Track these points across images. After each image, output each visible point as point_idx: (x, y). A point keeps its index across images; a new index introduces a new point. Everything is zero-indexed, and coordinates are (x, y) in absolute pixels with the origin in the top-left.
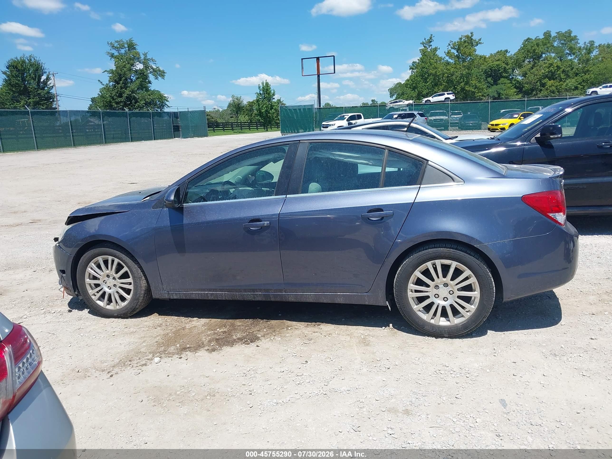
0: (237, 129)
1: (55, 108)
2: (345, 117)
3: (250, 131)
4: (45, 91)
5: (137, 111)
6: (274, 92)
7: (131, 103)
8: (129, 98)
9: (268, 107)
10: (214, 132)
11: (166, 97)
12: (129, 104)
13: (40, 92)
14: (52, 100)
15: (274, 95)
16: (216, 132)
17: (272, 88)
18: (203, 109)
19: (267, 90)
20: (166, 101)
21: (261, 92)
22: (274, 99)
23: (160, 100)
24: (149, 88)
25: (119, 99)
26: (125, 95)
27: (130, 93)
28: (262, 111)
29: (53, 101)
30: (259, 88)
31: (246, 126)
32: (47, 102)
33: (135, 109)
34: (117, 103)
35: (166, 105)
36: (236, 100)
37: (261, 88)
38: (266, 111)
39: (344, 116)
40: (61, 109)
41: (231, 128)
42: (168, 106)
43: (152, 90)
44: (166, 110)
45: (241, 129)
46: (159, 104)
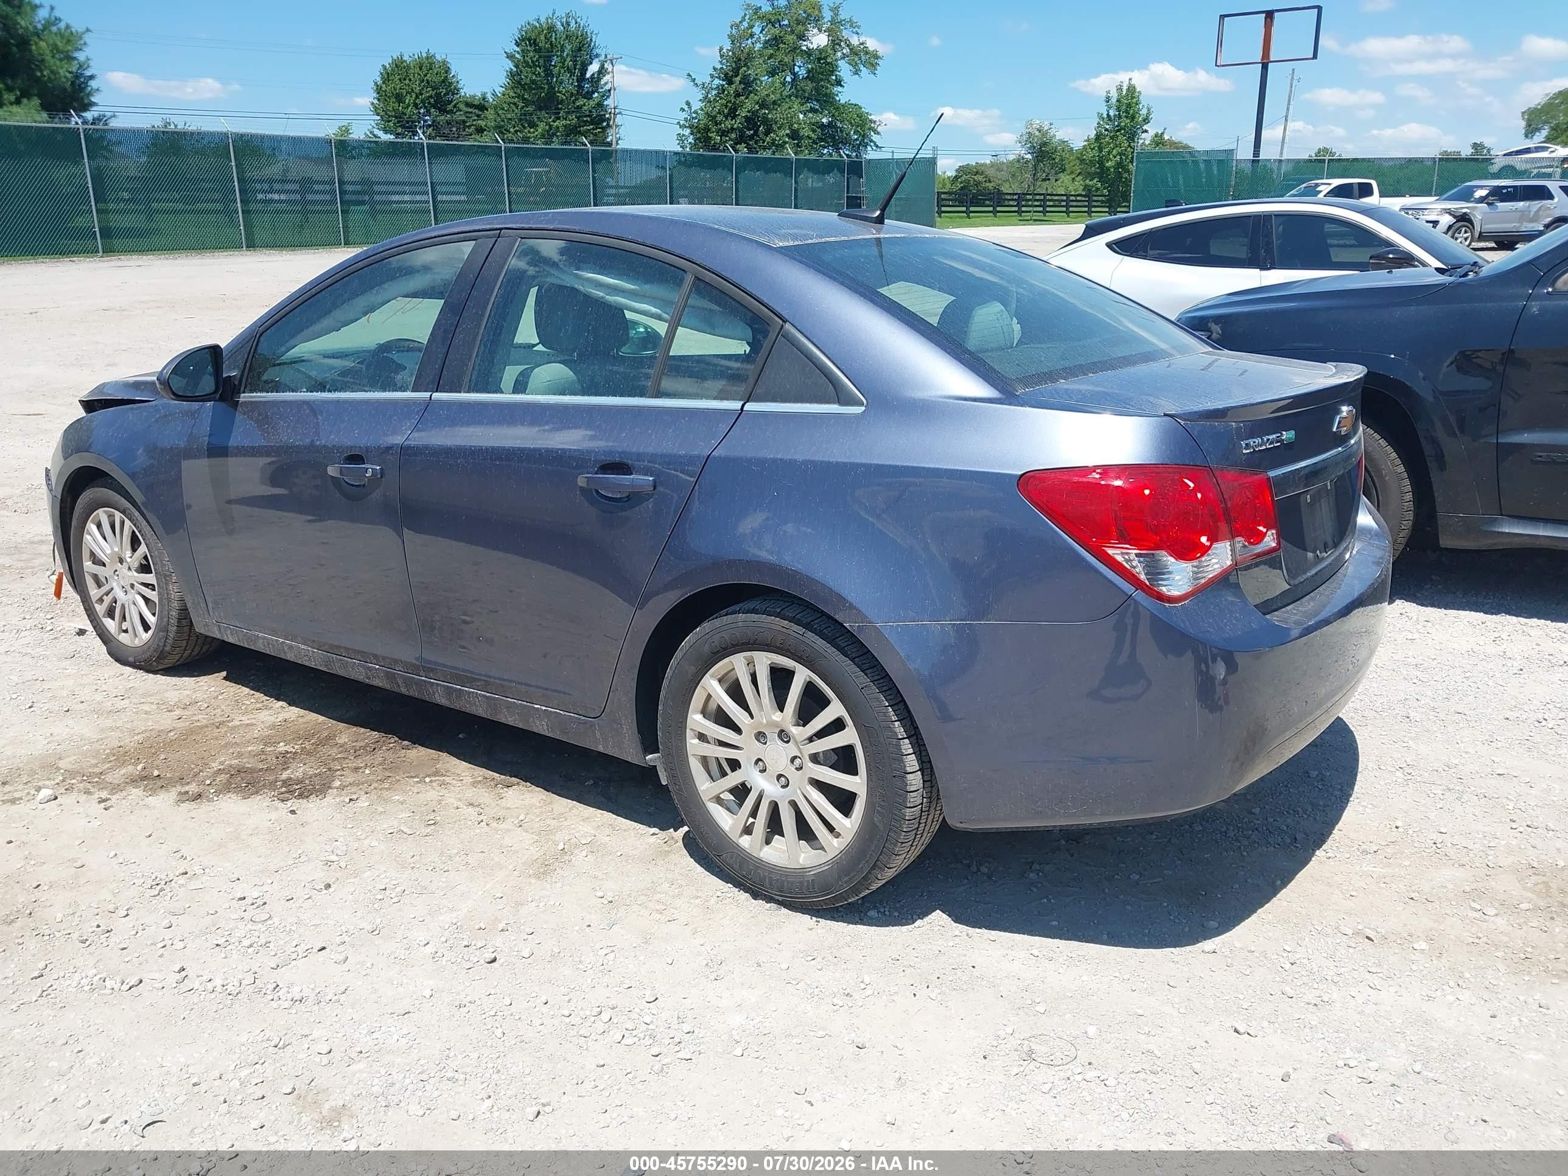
0: (1030, 212)
1: (610, 144)
2: (1318, 189)
3: (1069, 219)
4: (591, 102)
5: (768, 154)
6: (1149, 113)
7: (756, 133)
8: (751, 121)
9: (1124, 155)
10: (969, 217)
11: (875, 122)
12: (751, 137)
13: (582, 103)
14: (605, 124)
15: (1146, 120)
16: (973, 217)
17: (1144, 101)
18: (931, 156)
19: (1129, 106)
20: (872, 133)
21: (1112, 113)
22: (1146, 131)
23: (859, 129)
24: (838, 99)
25: (729, 124)
26: (743, 113)
27: (757, 107)
28: (1107, 165)
29: (608, 126)
30: (1108, 102)
31: (1079, 204)
32: (594, 129)
33: (765, 148)
34: (723, 133)
35: (872, 144)
36: (1037, 133)
37: (1114, 100)
38: (1119, 165)
39: (1317, 185)
40: (622, 145)
41: (1016, 209)
42: (877, 146)
43: (842, 102)
44: (871, 154)
45: (1045, 212)
46: (857, 140)
